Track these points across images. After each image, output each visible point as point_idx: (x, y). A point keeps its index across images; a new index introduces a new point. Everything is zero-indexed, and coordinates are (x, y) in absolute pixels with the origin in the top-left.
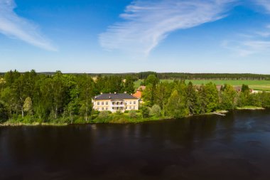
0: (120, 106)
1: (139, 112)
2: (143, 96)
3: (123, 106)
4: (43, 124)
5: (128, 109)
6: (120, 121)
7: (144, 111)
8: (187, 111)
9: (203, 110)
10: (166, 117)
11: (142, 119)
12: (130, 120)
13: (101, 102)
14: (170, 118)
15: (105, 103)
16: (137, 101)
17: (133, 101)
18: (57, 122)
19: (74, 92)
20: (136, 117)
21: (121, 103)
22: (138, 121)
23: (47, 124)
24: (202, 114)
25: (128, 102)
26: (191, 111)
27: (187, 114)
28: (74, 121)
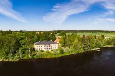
0: (48, 47)
1: (58, 50)
2: (60, 42)
3: (50, 47)
4: (5, 60)
5: (53, 49)
6: (48, 57)
7: (61, 51)
8: (82, 49)
9: (89, 48)
10: (72, 53)
11: (60, 55)
12: (54, 56)
13: (38, 46)
14: (74, 53)
15: (41, 46)
16: (57, 45)
17: (55, 45)
18: (13, 59)
19: (22, 42)
20: (57, 54)
21: (49, 46)
22: (58, 56)
23: (7, 60)
24: (89, 50)
25: (52, 45)
26: (84, 49)
27: (82, 51)
28: (22, 58)
